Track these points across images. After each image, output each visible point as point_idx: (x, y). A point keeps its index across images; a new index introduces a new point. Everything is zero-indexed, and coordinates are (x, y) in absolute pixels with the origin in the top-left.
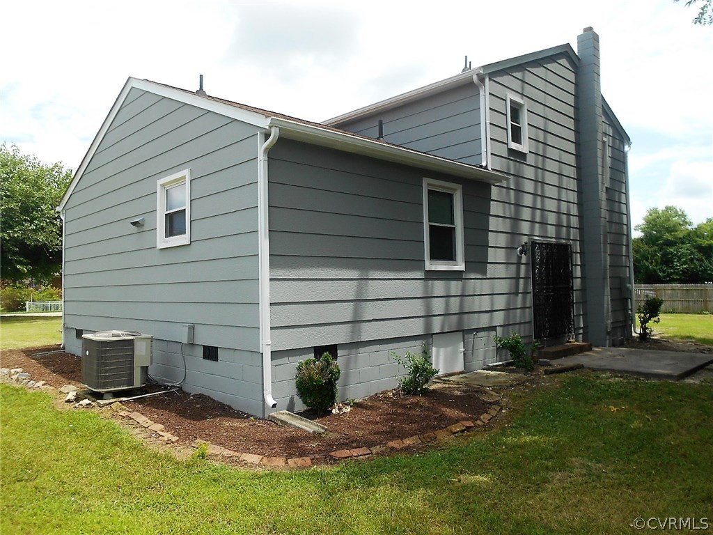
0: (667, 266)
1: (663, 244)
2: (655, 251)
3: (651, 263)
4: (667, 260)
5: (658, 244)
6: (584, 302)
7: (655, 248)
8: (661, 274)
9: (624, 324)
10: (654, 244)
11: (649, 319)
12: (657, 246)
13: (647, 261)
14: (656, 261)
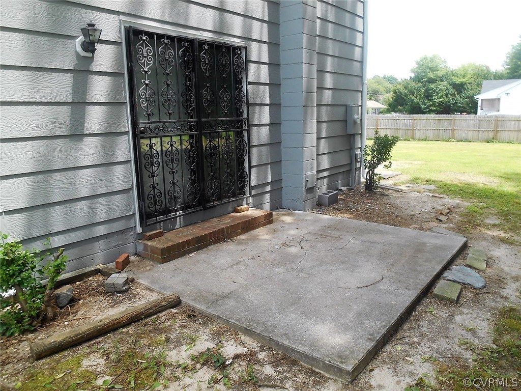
0: (428, 99)
1: (427, 81)
2: (420, 87)
3: (416, 97)
4: (428, 96)
5: (423, 82)
6: (275, 144)
7: (420, 84)
8: (423, 106)
9: (347, 168)
10: (419, 81)
11: (379, 163)
12: (422, 83)
13: (413, 95)
14: (420, 96)
